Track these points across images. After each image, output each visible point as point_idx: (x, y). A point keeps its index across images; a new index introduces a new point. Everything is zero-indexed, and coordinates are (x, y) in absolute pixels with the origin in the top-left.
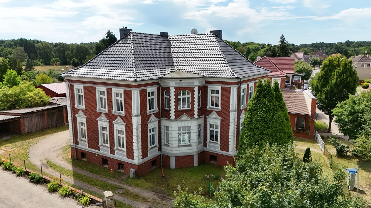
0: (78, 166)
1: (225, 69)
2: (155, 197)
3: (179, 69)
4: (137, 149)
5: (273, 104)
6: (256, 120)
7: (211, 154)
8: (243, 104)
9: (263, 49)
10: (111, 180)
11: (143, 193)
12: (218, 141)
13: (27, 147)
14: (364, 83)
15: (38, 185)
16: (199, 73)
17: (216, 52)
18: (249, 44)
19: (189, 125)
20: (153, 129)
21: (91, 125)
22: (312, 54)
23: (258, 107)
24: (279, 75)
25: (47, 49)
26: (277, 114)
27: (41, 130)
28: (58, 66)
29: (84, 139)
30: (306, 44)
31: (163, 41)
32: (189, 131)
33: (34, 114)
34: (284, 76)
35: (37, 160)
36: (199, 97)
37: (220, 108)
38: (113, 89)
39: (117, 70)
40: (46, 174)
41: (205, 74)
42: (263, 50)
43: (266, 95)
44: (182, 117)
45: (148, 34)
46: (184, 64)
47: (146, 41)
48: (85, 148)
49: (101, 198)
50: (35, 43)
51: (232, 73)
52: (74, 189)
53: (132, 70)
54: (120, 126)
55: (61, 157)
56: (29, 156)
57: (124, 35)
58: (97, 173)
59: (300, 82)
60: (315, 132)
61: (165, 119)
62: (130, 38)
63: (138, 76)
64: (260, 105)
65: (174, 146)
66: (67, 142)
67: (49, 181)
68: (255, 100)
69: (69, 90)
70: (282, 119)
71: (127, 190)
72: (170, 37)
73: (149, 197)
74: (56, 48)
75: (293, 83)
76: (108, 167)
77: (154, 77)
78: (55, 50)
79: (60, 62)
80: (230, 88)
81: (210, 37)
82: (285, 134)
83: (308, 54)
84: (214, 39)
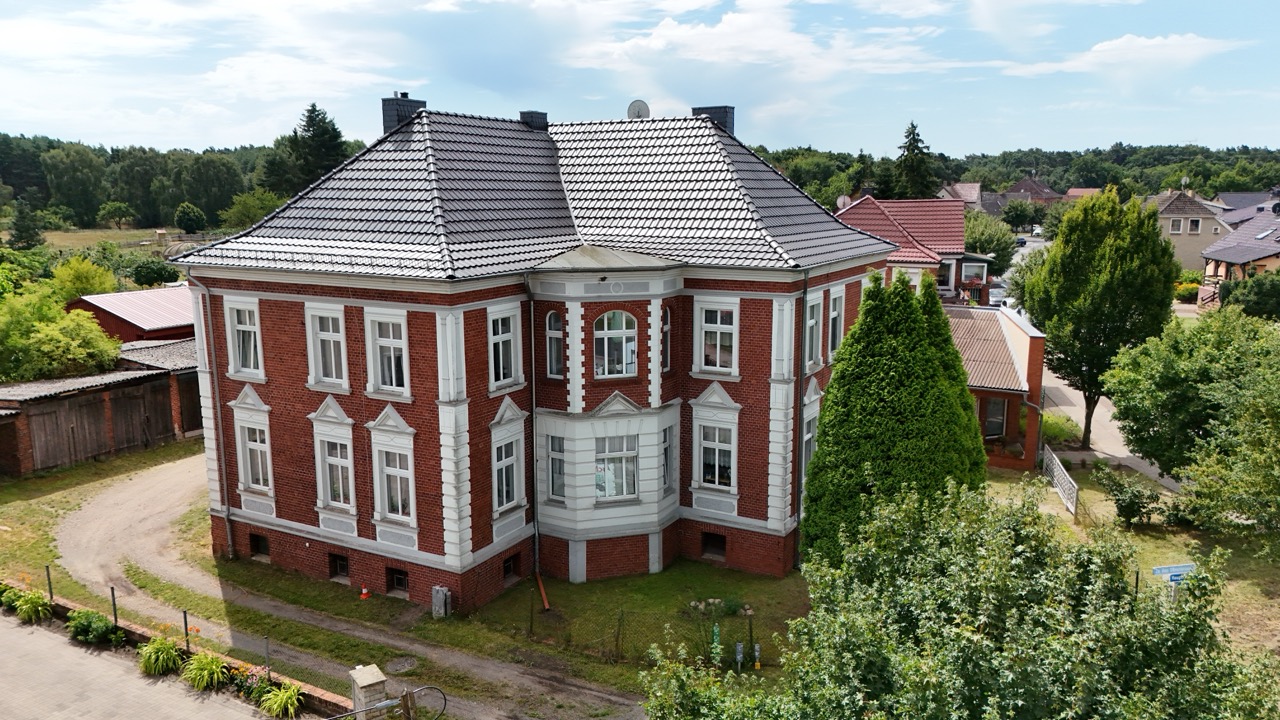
0: (244, 584)
1: (752, 239)
2: (528, 682)
3: (592, 238)
4: (456, 517)
5: (924, 355)
6: (864, 409)
7: (707, 530)
8: (811, 359)
9: (843, 171)
10: (366, 627)
11: (483, 667)
12: (730, 485)
13: (46, 519)
14: (1181, 283)
15: (105, 654)
16: (662, 252)
17: (717, 180)
18: (797, 154)
19: (633, 432)
20: (509, 447)
21: (286, 437)
22: (1005, 188)
23: (870, 366)
24: (917, 259)
25: (85, 171)
26: (935, 389)
27: (90, 461)
28: (127, 229)
29: (260, 487)
30: (983, 155)
31: (532, 142)
32: (632, 454)
33: (67, 403)
34: (933, 261)
35: (90, 565)
36: (664, 334)
37: (735, 370)
38: (366, 309)
39: (379, 242)
40: (128, 616)
41: (685, 256)
42: (843, 175)
43: (898, 324)
44: (608, 403)
45: (481, 119)
46: (609, 223)
47: (475, 143)
48: (264, 519)
49: (339, 690)
50: (38, 147)
51: (775, 252)
52: (237, 663)
53: (433, 244)
54: (392, 438)
55: (176, 555)
56: (60, 551)
57: (399, 121)
58: (314, 606)
59: (984, 281)
60: (1043, 449)
61: (550, 412)
62: (419, 132)
63: (457, 264)
64: (879, 361)
65: (581, 503)
66: (192, 500)
67: (146, 639)
68: (858, 341)
69: (205, 315)
70: (951, 406)
71: (424, 662)
72: (555, 129)
73: (505, 681)
74: (117, 167)
75: (959, 285)
76: (349, 584)
77: (512, 267)
78: (113, 172)
79: (133, 216)
80: (770, 302)
81: (693, 128)
82: (963, 455)
83: (994, 187)
84: (709, 136)
